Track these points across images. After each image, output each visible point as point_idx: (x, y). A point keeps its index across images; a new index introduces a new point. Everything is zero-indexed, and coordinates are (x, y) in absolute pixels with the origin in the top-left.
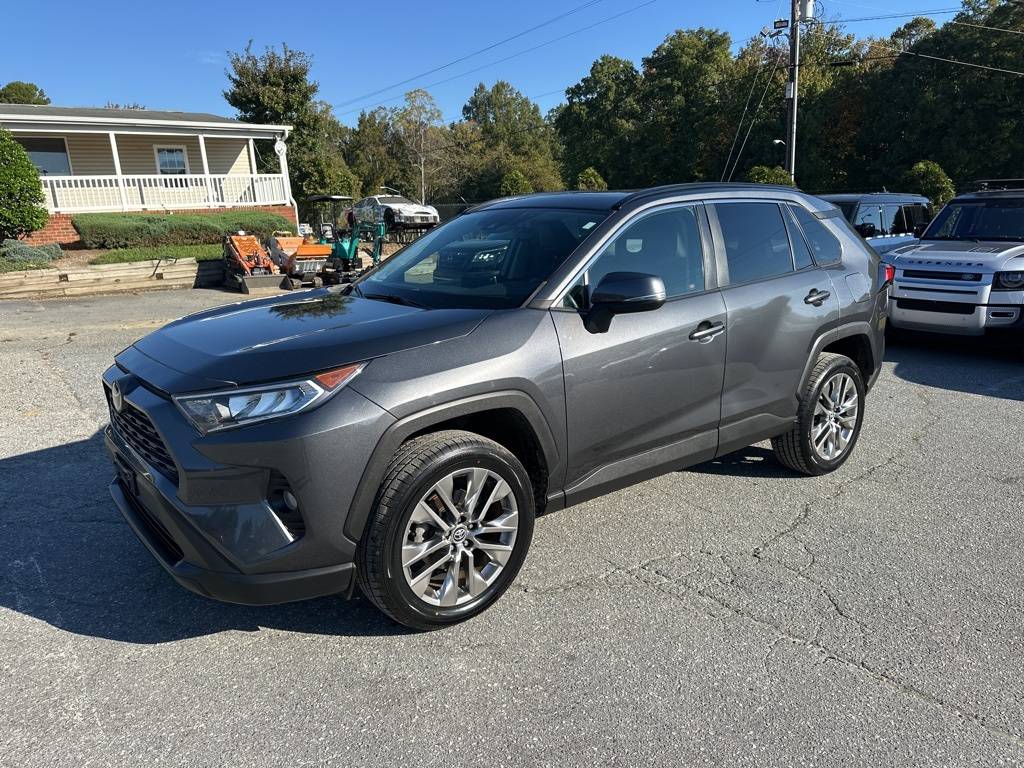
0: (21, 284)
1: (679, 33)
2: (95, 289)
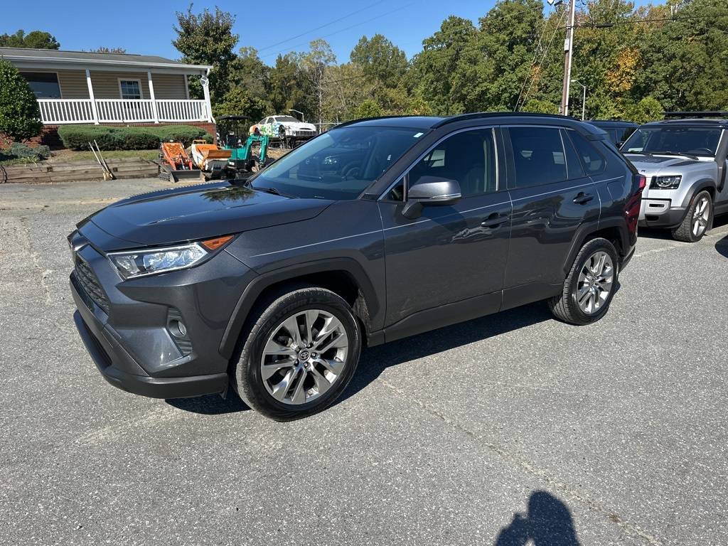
0: (22, 173)
2: (72, 177)
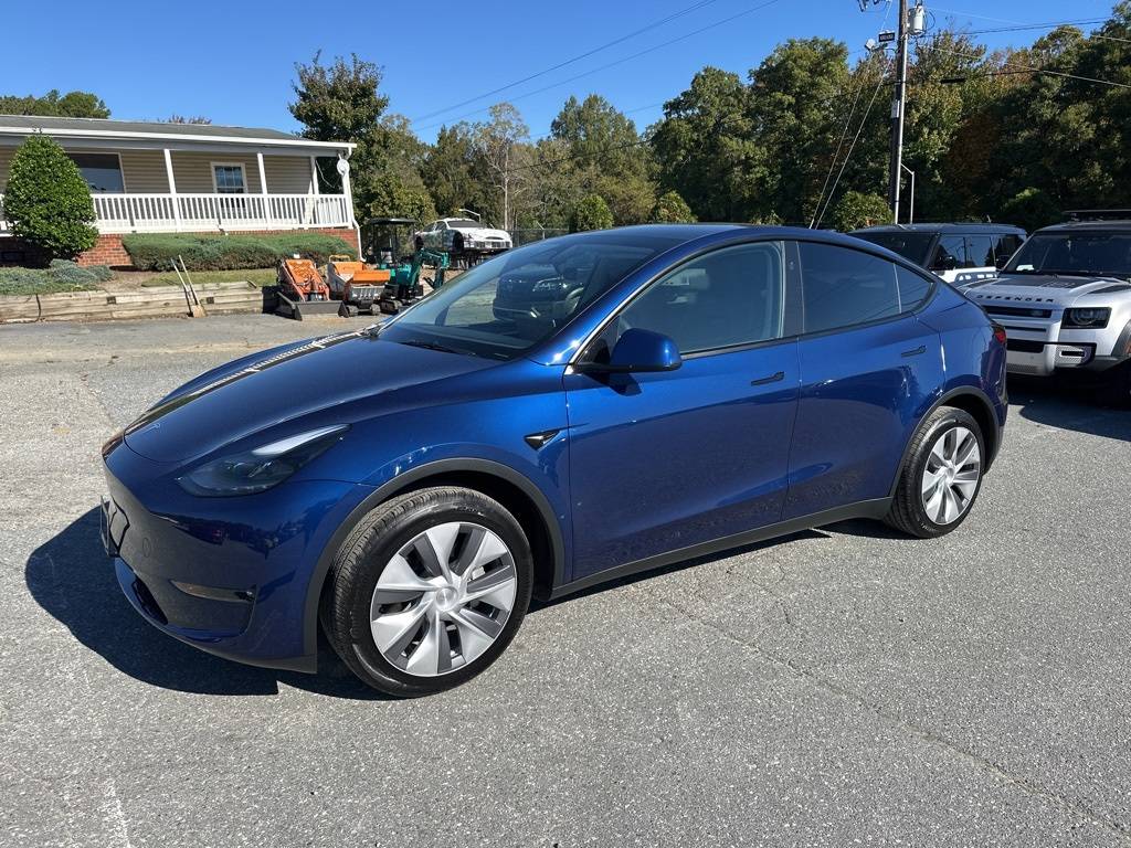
0: (68, 306)
1: (791, 43)
2: (144, 312)
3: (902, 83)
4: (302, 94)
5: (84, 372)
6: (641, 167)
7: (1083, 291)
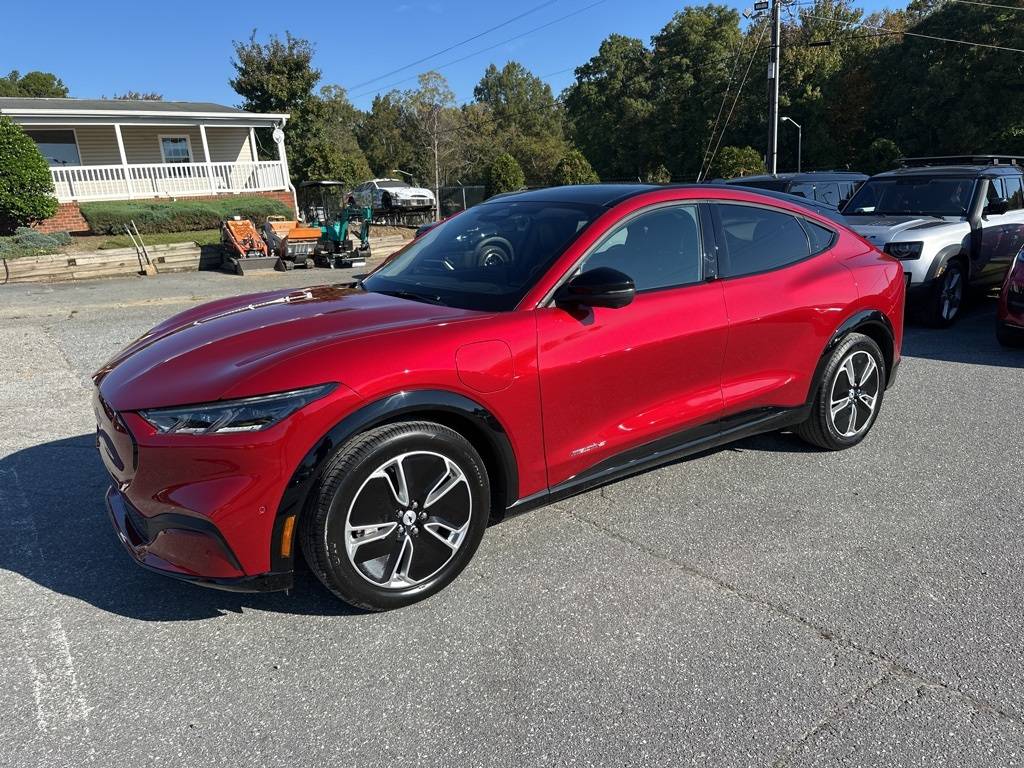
0: (33, 269)
1: (688, 11)
2: (102, 272)
3: (776, 46)
4: (240, 69)
5: (46, 325)
6: (558, 126)
7: (903, 227)
